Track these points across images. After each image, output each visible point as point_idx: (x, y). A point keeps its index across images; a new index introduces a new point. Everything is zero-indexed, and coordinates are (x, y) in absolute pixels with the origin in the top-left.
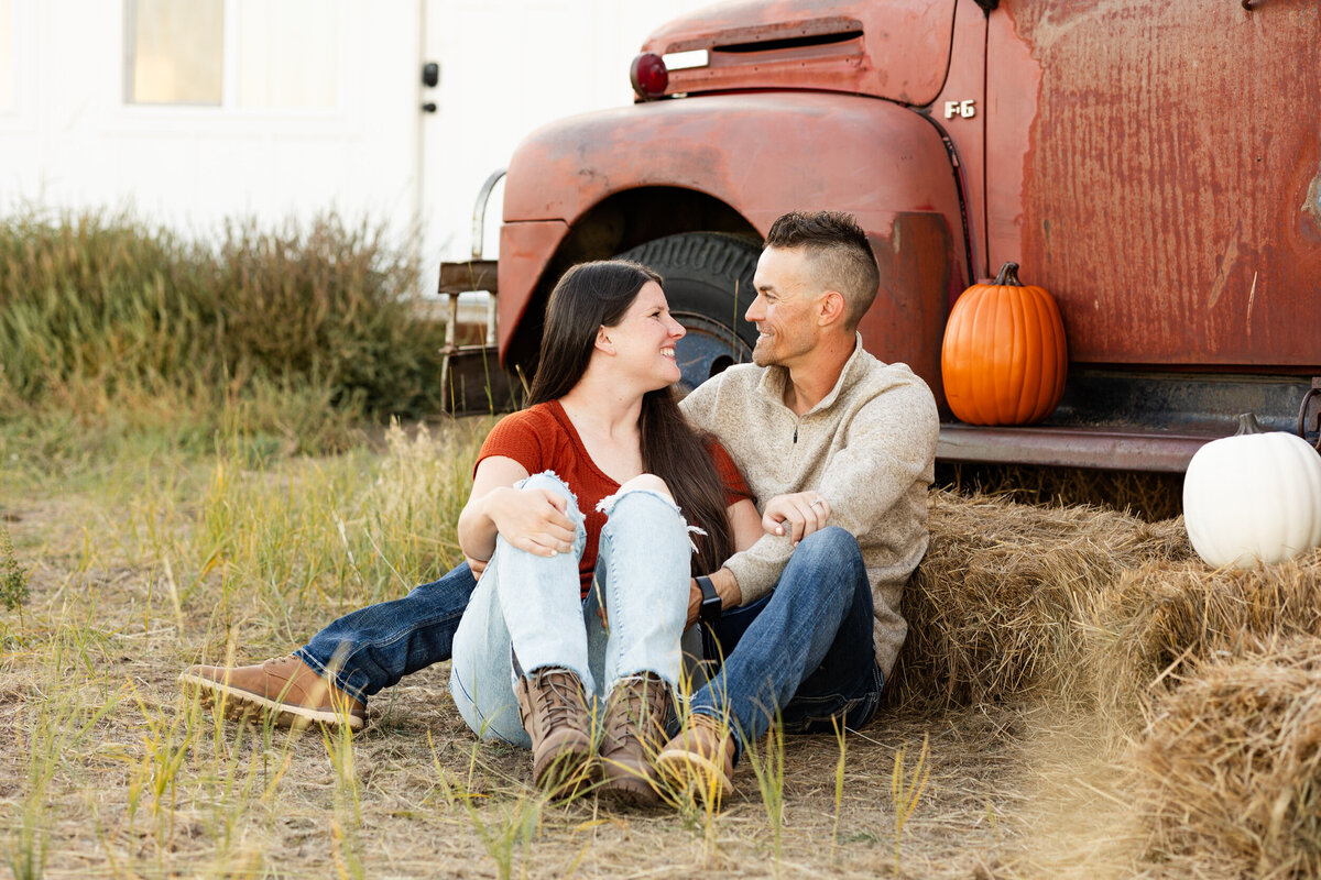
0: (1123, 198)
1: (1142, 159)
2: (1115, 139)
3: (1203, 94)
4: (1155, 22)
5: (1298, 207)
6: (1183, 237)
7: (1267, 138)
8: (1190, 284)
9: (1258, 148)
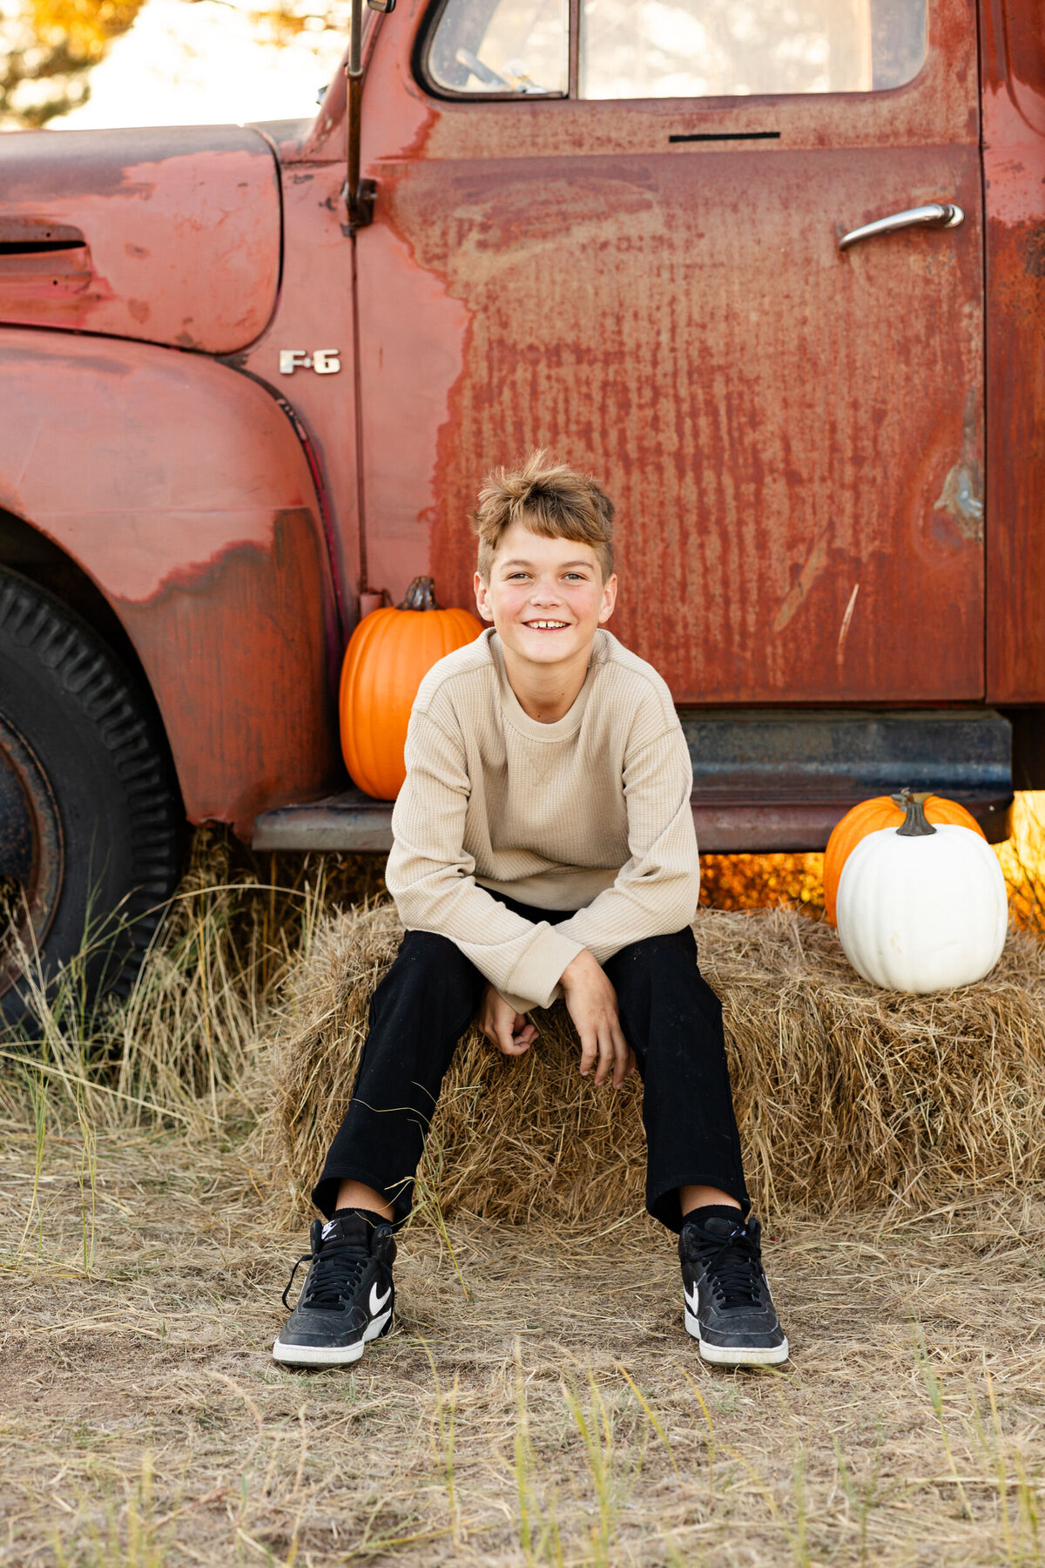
0: (627, 489)
1: (661, 437)
2: (612, 410)
3: (769, 356)
4: (679, 258)
5: (928, 503)
6: (734, 540)
7: (878, 416)
8: (743, 601)
9: (862, 429)
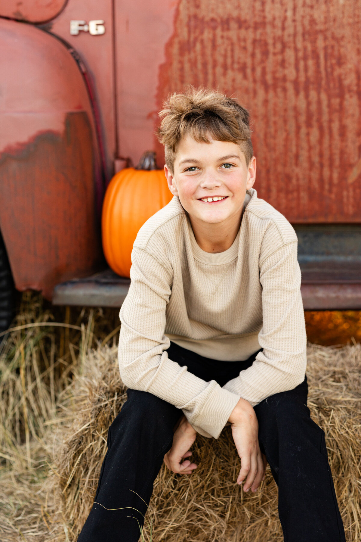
0: (266, 102)
1: (286, 72)
2: (258, 56)
3: (349, 24)
6: (326, 131)
8: (331, 166)
